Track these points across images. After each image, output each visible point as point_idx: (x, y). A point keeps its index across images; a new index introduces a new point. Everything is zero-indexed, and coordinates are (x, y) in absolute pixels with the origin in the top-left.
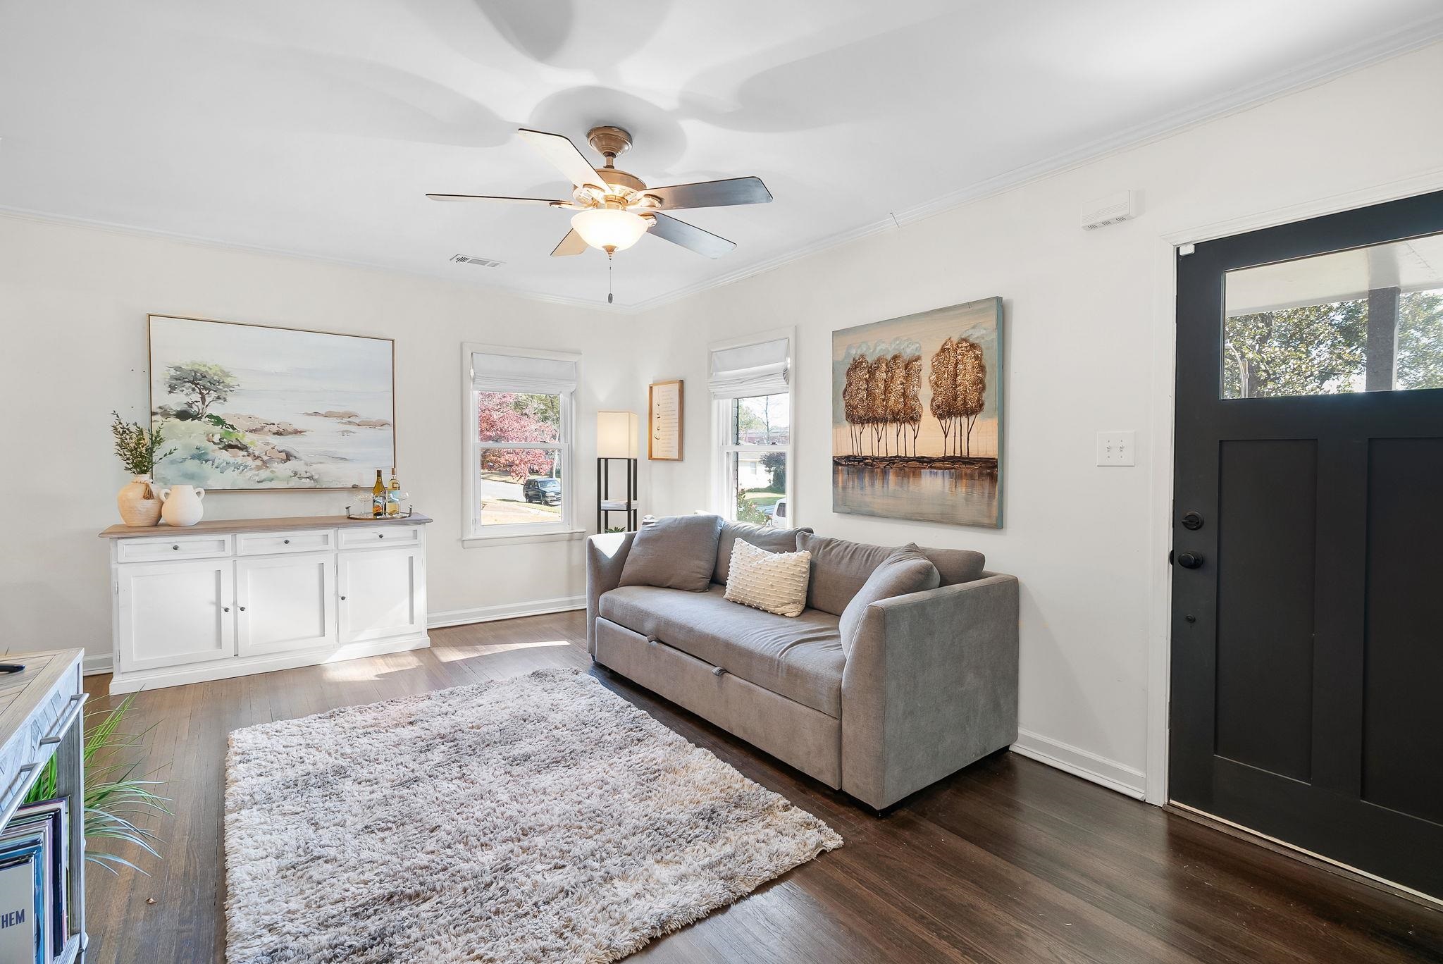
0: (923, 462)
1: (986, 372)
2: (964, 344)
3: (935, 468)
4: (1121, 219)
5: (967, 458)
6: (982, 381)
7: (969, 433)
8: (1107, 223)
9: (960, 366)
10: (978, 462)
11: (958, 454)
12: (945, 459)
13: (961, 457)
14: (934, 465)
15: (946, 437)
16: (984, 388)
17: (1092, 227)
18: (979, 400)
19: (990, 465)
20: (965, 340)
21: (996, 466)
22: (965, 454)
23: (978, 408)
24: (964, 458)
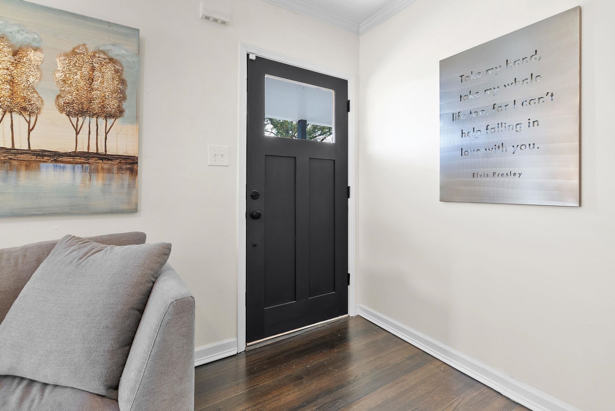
0: (43, 156)
1: (126, 86)
2: (102, 56)
3: (62, 162)
4: (224, 23)
5: (105, 155)
6: (123, 92)
7: (106, 133)
8: (216, 20)
9: (97, 73)
10: (117, 159)
11: (93, 150)
12: (74, 154)
13: (97, 153)
14: (60, 159)
15: (77, 134)
16: (124, 98)
17: (207, 18)
18: (119, 107)
19: (131, 161)
20: (104, 53)
21: (137, 163)
22: (101, 150)
23: (119, 113)
24: (99, 154)
